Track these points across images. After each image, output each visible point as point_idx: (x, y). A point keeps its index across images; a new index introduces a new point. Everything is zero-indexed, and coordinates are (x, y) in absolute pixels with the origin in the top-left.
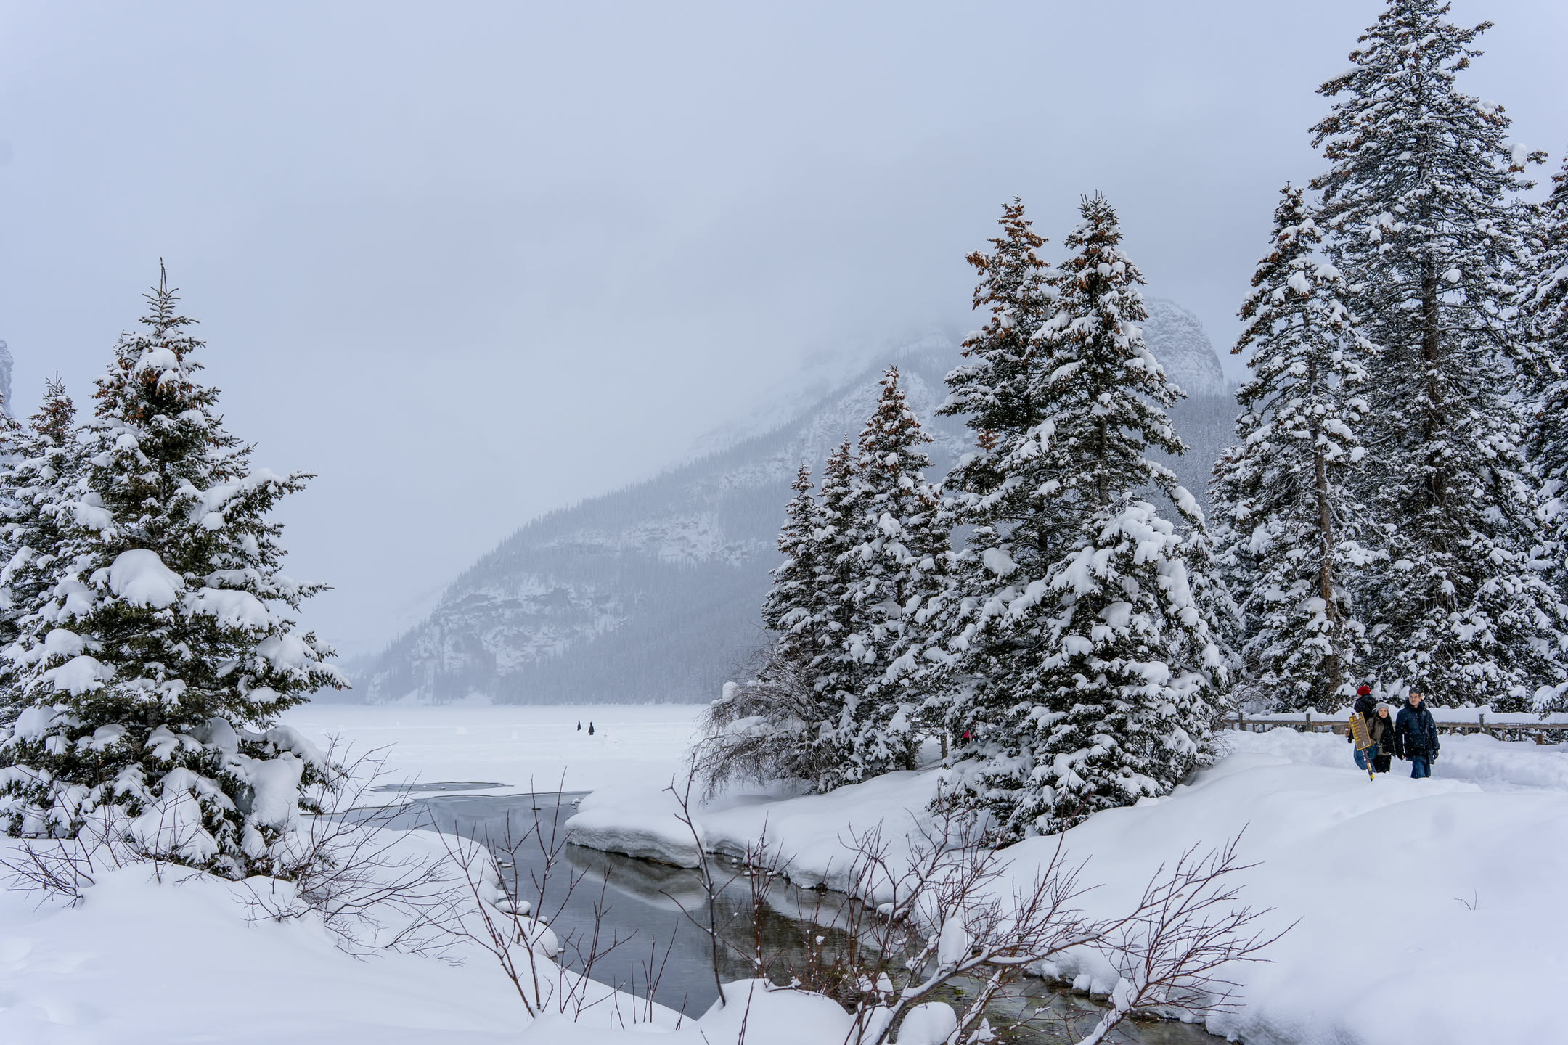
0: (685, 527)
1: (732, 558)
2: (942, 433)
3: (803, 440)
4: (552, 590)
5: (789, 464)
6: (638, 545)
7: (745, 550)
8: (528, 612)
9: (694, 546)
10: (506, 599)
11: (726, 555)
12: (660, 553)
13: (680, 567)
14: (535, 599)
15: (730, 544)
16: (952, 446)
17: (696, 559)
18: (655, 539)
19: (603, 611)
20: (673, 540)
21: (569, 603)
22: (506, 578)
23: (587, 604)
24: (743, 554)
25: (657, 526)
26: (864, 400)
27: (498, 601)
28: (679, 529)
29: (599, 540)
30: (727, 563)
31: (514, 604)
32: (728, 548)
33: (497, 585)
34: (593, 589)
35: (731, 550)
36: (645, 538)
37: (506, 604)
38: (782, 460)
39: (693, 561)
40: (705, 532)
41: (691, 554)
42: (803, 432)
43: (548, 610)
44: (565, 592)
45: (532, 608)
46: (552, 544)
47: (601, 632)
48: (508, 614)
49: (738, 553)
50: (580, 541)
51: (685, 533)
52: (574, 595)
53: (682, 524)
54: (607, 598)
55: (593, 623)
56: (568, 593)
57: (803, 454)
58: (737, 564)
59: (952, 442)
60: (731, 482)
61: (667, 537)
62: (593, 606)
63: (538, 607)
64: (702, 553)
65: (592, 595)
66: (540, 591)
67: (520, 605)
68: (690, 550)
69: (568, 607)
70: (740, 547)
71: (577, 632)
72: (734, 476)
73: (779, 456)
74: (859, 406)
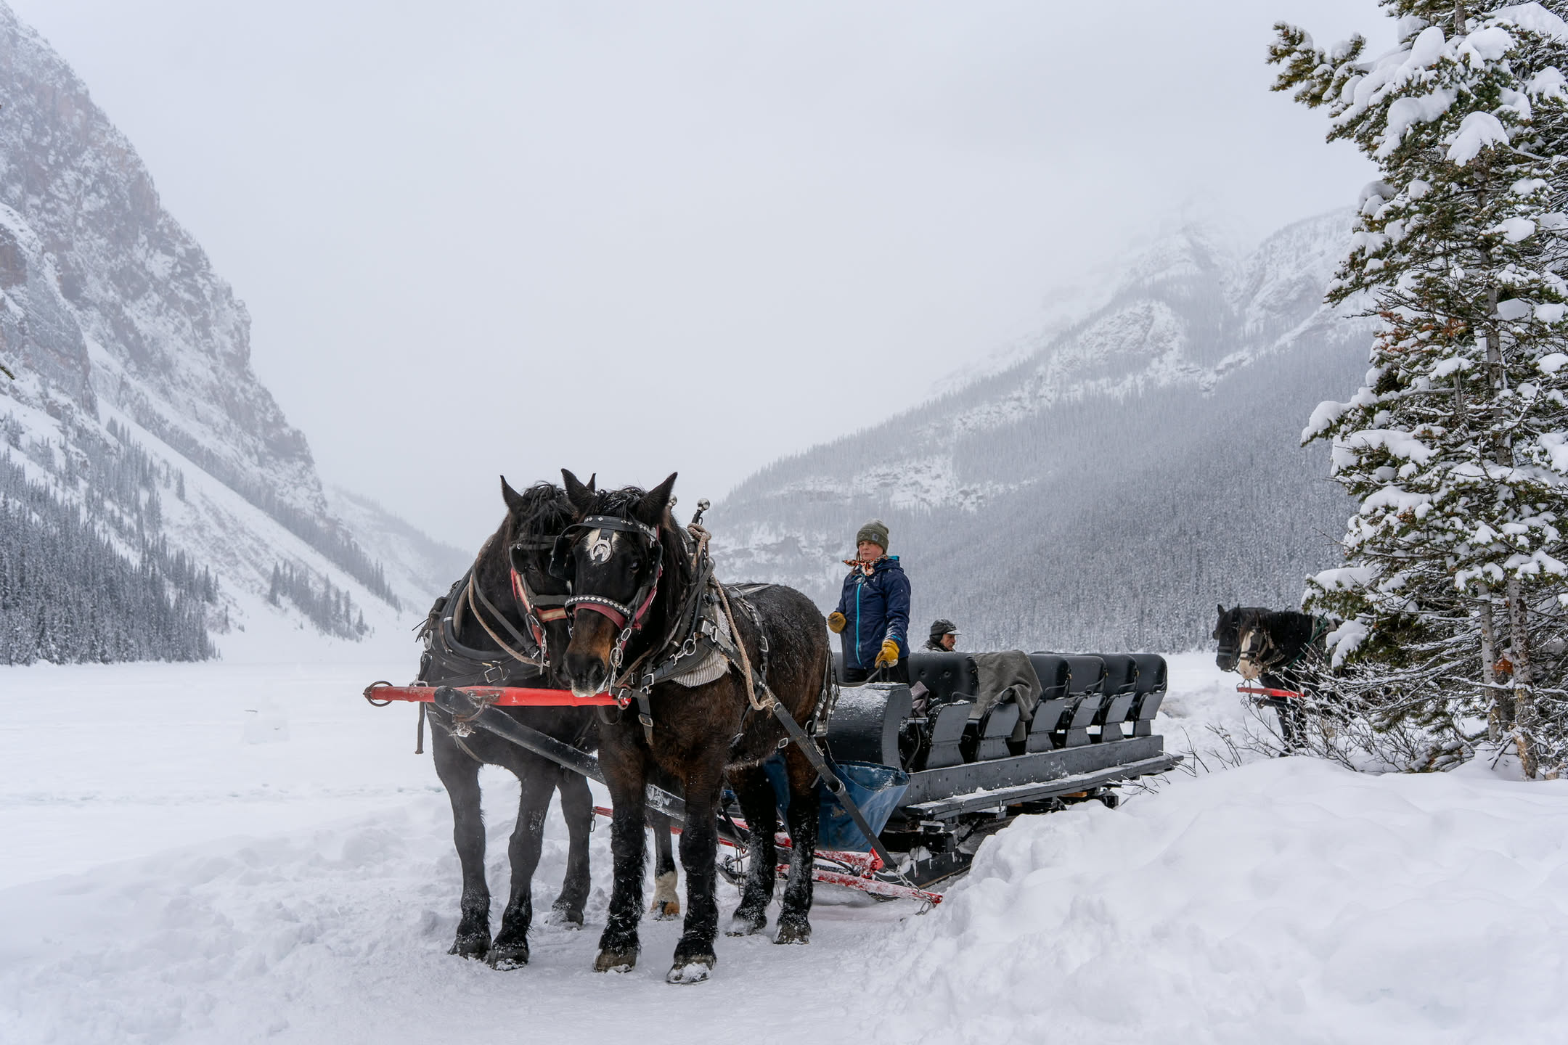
0: (918, 471)
1: (967, 502)
2: (1192, 365)
3: (1041, 377)
4: (783, 538)
5: (1027, 403)
6: (871, 491)
7: (980, 494)
8: (759, 561)
9: (927, 491)
10: (737, 548)
11: (960, 500)
12: (892, 499)
13: (913, 514)
14: (765, 548)
15: (965, 488)
16: (1203, 378)
17: (930, 505)
18: (886, 485)
19: (834, 560)
20: (906, 485)
21: (800, 552)
22: (736, 527)
23: (818, 552)
24: (979, 498)
25: (888, 471)
26: (1106, 333)
27: (729, 551)
28: (912, 474)
29: (829, 487)
30: (962, 508)
31: (744, 553)
32: (962, 492)
33: (728, 534)
34: (824, 537)
35: (966, 494)
36: (876, 484)
37: (738, 554)
38: (1019, 399)
39: (926, 507)
40: (938, 476)
41: (924, 500)
42: (1041, 369)
43: (779, 559)
44: (796, 541)
45: (763, 558)
46: (782, 492)
47: (833, 581)
48: (739, 563)
49: (973, 497)
50: (810, 488)
51: (918, 477)
52: (804, 543)
53: (915, 468)
54: (839, 546)
55: (824, 572)
56: (798, 541)
57: (1041, 392)
58: (972, 509)
59: (1204, 375)
60: (964, 424)
61: (900, 482)
62: (824, 554)
63: (769, 556)
64: (936, 499)
65: (823, 543)
66: (771, 540)
67: (751, 555)
68: (924, 496)
69: (799, 556)
70: (975, 491)
71: (809, 582)
72: (969, 417)
73: (1016, 394)
74: (1101, 339)
